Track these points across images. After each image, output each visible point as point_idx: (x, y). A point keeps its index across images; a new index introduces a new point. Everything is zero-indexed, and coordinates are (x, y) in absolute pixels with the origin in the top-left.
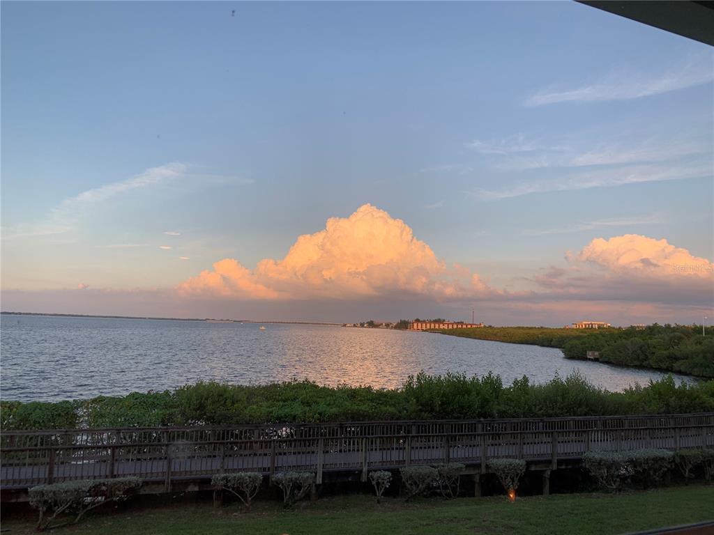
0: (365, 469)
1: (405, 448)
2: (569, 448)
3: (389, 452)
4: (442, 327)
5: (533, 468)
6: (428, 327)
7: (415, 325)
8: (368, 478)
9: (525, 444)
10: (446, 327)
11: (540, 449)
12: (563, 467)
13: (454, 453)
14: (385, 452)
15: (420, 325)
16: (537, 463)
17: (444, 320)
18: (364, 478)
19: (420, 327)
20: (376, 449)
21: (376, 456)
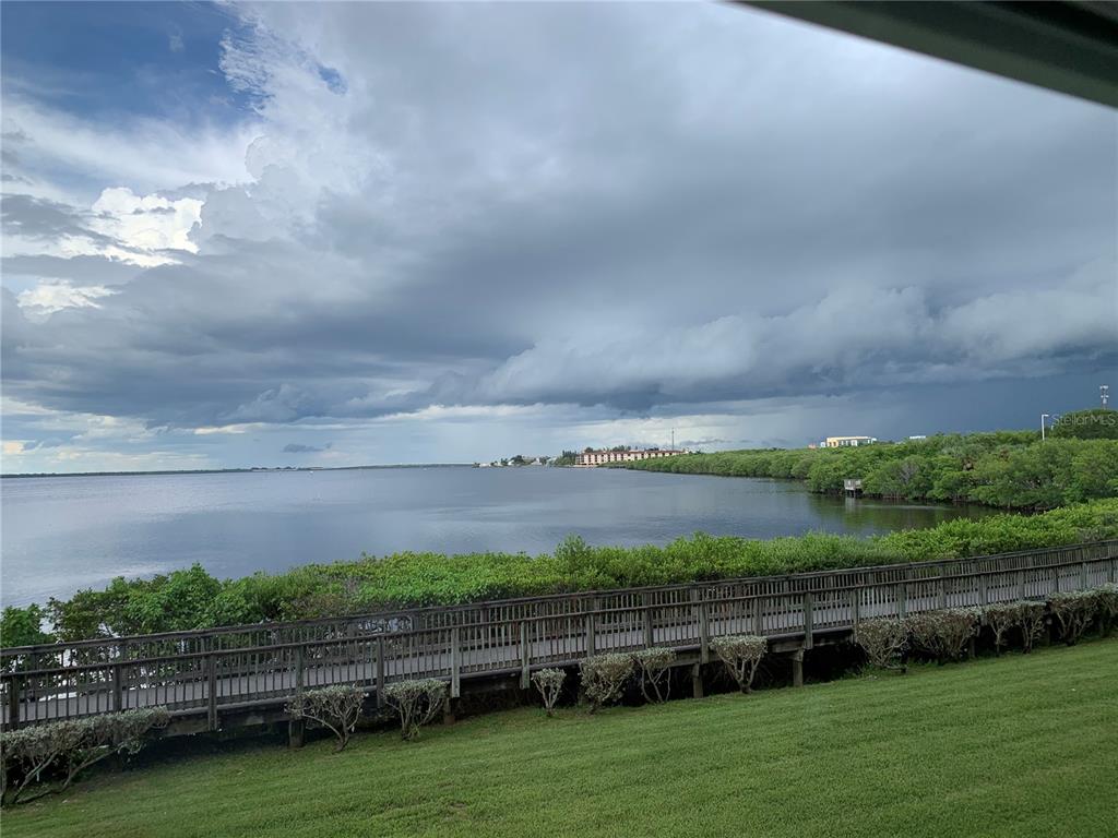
0: (525, 669)
1: (585, 634)
2: (830, 617)
3: (561, 642)
4: (626, 457)
5: (778, 650)
6: (606, 460)
7: (586, 458)
8: (532, 682)
9: (764, 615)
10: (632, 458)
11: (788, 621)
12: (822, 644)
13: (658, 636)
14: (554, 642)
15: (593, 457)
16: (782, 641)
17: (629, 448)
18: (525, 683)
19: (593, 461)
20: (541, 639)
21: (542, 649)
